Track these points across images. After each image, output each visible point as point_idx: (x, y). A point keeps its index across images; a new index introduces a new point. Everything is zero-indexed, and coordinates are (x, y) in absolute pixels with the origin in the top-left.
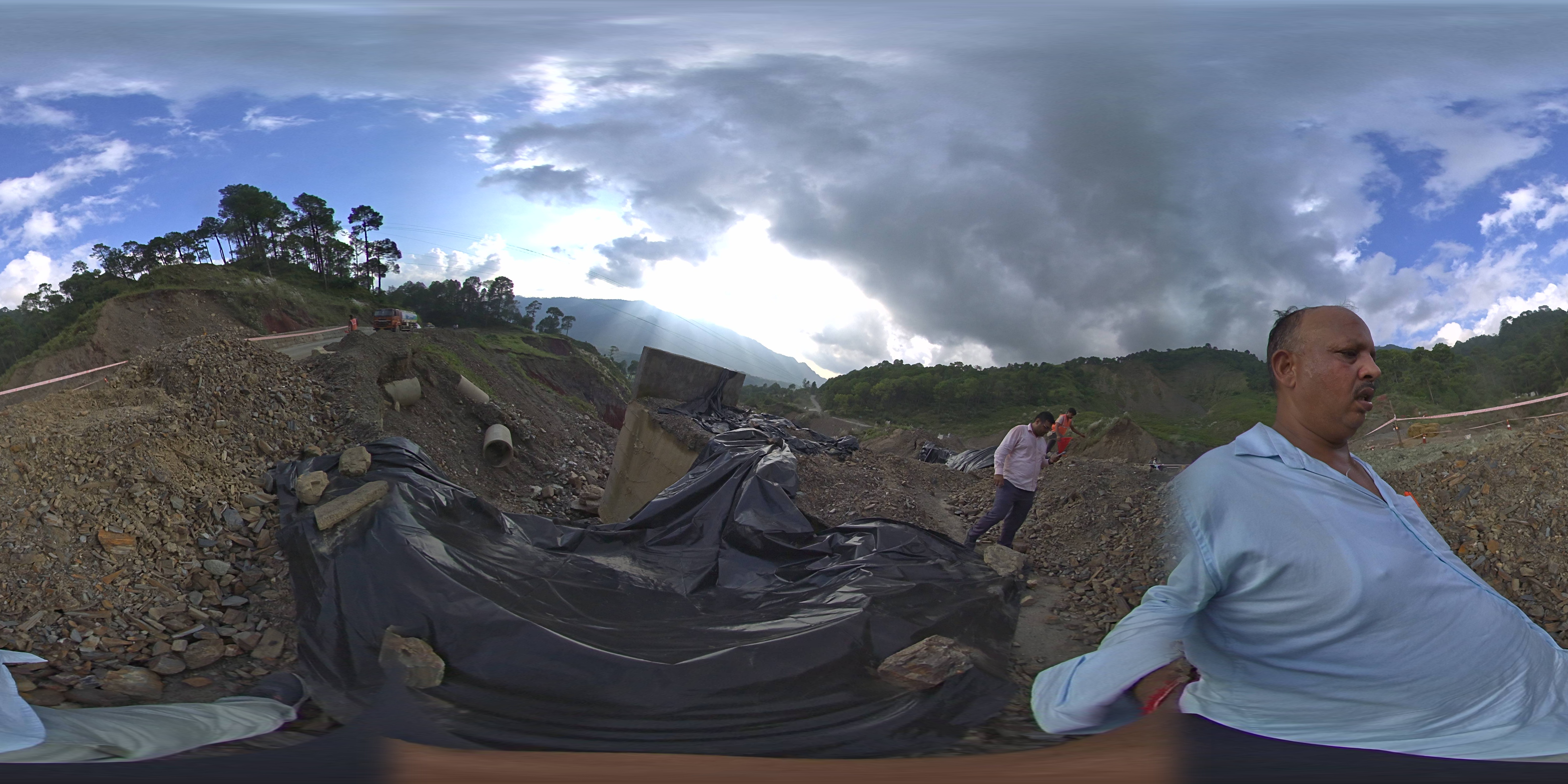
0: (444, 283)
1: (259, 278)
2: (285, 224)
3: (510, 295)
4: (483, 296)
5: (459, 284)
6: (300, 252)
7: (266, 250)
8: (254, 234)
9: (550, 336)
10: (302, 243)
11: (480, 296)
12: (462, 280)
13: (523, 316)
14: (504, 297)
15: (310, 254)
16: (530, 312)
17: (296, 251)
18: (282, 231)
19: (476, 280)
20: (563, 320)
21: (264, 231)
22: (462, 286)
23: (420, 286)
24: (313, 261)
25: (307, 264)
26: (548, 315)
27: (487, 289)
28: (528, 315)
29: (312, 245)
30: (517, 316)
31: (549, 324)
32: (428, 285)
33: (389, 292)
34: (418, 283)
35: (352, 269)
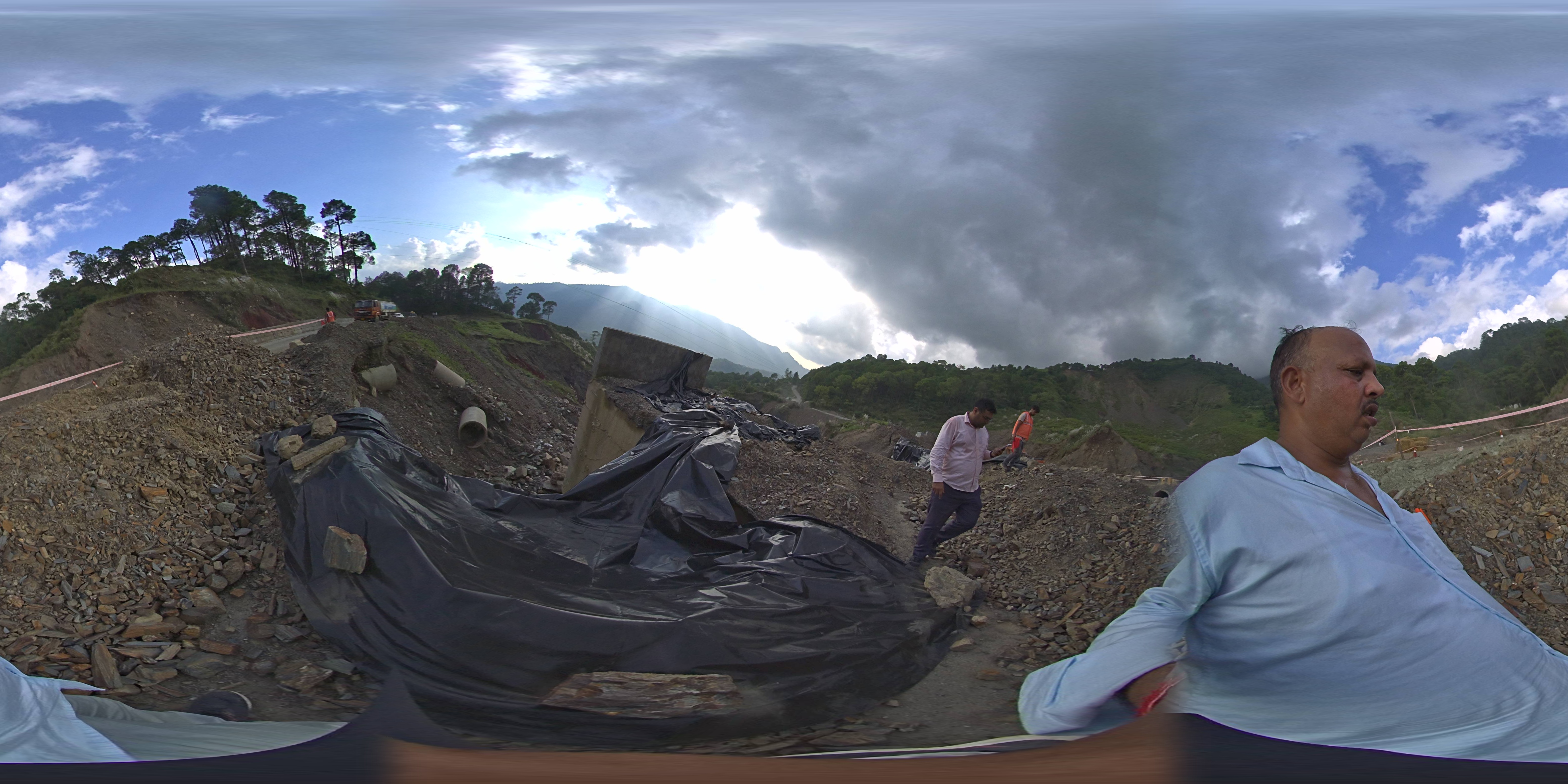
0: (422, 272)
1: (235, 276)
2: (257, 222)
3: (490, 282)
4: (462, 283)
5: (437, 272)
6: (274, 248)
7: (240, 248)
8: (227, 234)
9: (531, 321)
10: (275, 239)
11: (459, 284)
12: (440, 269)
13: (503, 302)
14: (483, 283)
15: (285, 249)
16: (510, 298)
17: (270, 248)
18: (254, 228)
19: (454, 267)
20: (544, 305)
21: (236, 229)
22: (441, 274)
23: (397, 276)
24: (288, 257)
25: (282, 260)
26: (528, 301)
27: (466, 276)
28: (508, 301)
29: (286, 241)
30: (497, 302)
31: (530, 309)
32: (405, 275)
33: (366, 283)
34: (395, 273)
35: (328, 263)
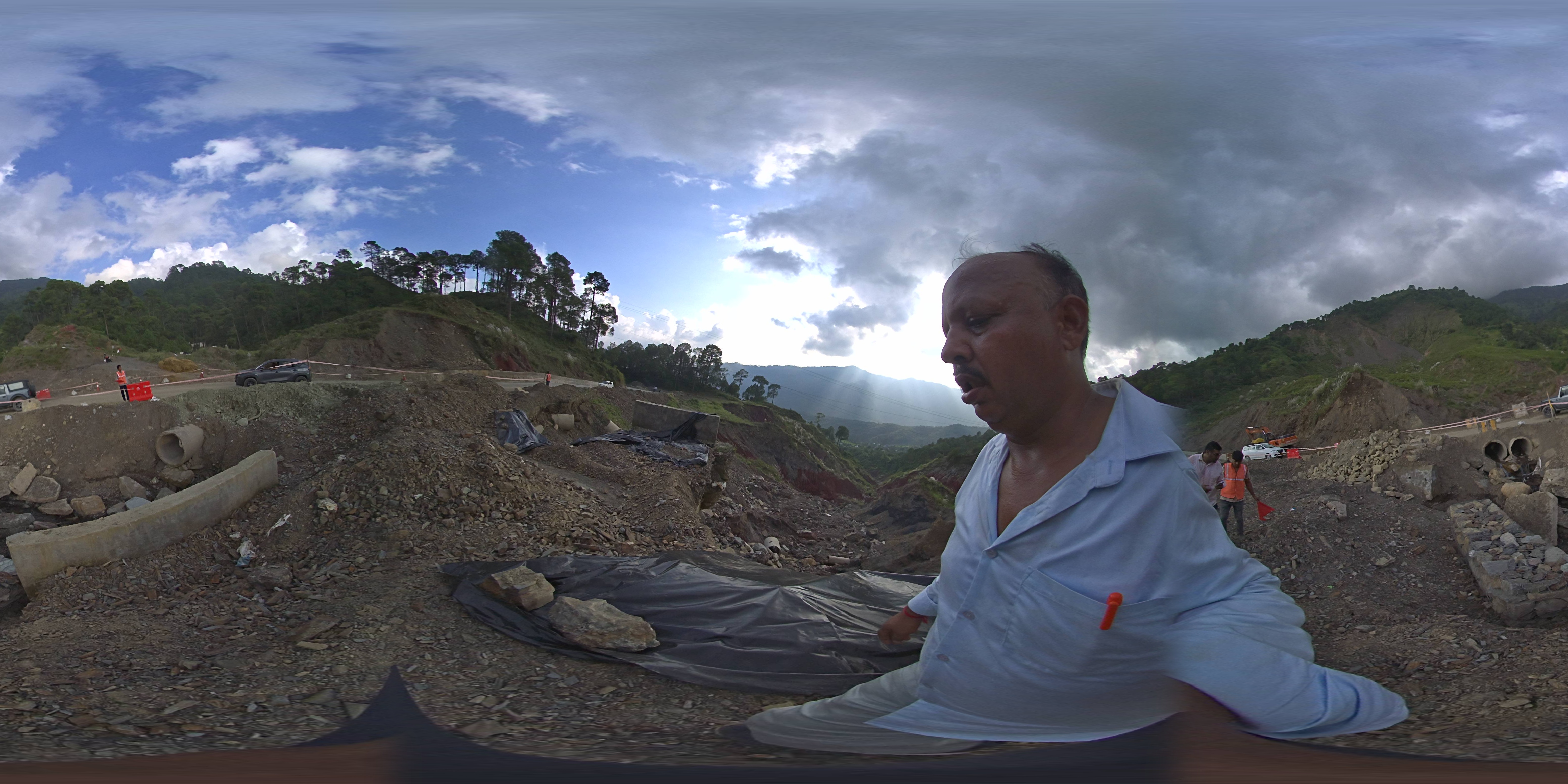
3: (718, 362)
4: (693, 362)
5: (672, 348)
9: (753, 403)
11: (690, 361)
13: (729, 383)
14: (712, 364)
16: (737, 379)
19: (688, 346)
20: (769, 388)
22: (675, 350)
23: (638, 345)
26: (753, 383)
27: (698, 355)
28: (735, 382)
30: (724, 384)
31: (755, 392)
32: (645, 346)
34: (637, 343)
35: (579, 323)
